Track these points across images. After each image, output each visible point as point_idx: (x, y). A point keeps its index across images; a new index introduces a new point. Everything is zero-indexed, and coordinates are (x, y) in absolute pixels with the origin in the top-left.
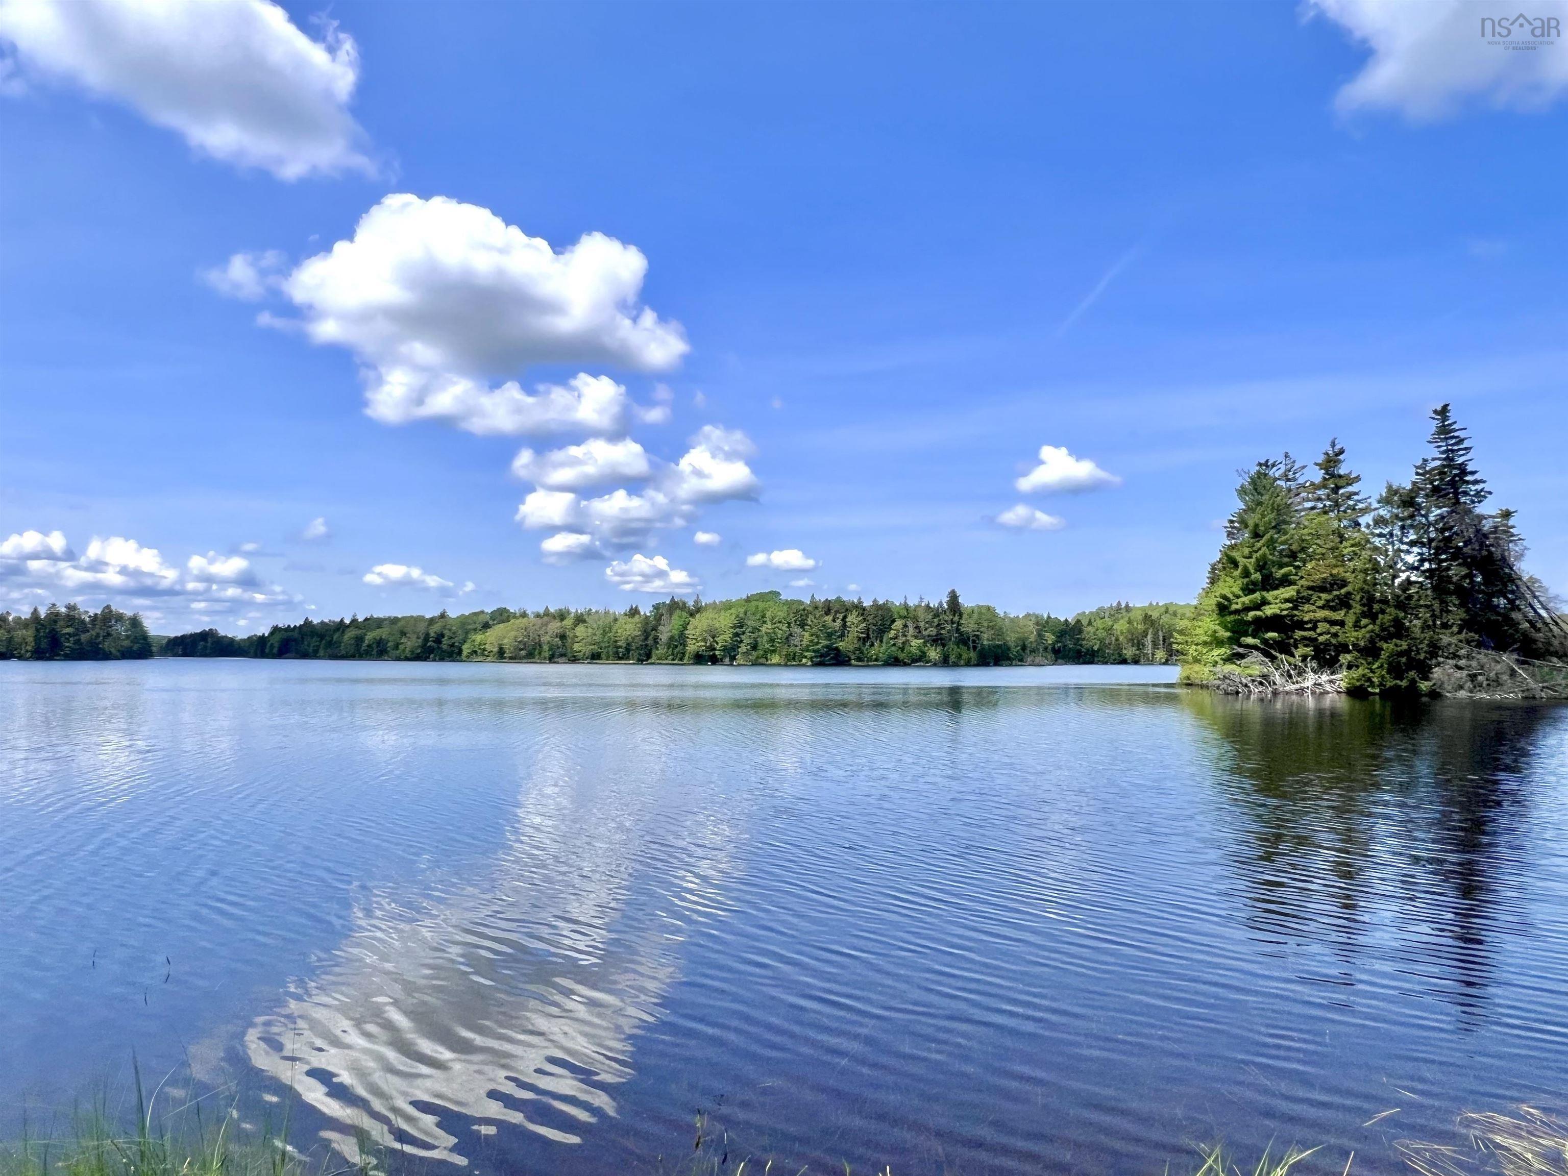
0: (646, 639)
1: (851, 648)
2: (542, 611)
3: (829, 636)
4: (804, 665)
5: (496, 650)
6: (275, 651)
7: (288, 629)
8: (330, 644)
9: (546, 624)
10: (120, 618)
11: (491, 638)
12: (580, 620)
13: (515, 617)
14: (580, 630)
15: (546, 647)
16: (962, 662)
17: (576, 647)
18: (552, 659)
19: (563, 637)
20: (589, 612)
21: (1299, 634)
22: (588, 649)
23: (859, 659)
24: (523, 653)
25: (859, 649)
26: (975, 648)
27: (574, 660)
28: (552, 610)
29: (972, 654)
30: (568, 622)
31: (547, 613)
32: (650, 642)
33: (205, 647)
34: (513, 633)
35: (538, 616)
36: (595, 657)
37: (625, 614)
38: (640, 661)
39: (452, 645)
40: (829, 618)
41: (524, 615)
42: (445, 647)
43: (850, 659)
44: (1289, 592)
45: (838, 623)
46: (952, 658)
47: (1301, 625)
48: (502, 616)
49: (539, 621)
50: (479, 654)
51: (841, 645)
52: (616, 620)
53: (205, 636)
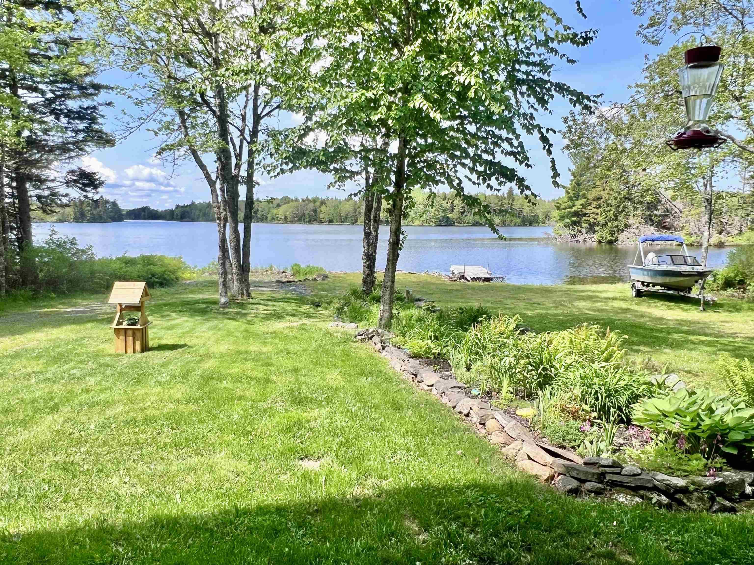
0: (355, 212)
1: (455, 217)
2: (305, 198)
3: (444, 211)
4: (431, 226)
5: (283, 217)
6: (179, 217)
7: (184, 206)
8: (205, 214)
9: (307, 205)
10: (107, 202)
11: (281, 212)
12: (323, 203)
13: (292, 200)
14: (323, 208)
15: (307, 216)
16: (513, 224)
17: (321, 216)
18: (310, 222)
19: (315, 211)
20: (328, 199)
21: (584, 218)
22: (327, 217)
23: (459, 223)
24: (296, 219)
25: (459, 217)
26: (519, 217)
27: (321, 223)
28: (310, 198)
29: (518, 220)
30: (318, 204)
31: (307, 199)
32: (357, 213)
33: (145, 215)
34: (291, 209)
35: (303, 200)
36: (331, 221)
37: (346, 200)
38: (353, 224)
39: (263, 215)
40: (444, 202)
41: (297, 200)
42: (259, 216)
43: (454, 223)
44: (582, 201)
45: (449, 204)
46: (507, 222)
47: (585, 215)
48: (286, 200)
49: (303, 203)
50: (274, 219)
51: (450, 215)
52: (340, 203)
53: (145, 209)
